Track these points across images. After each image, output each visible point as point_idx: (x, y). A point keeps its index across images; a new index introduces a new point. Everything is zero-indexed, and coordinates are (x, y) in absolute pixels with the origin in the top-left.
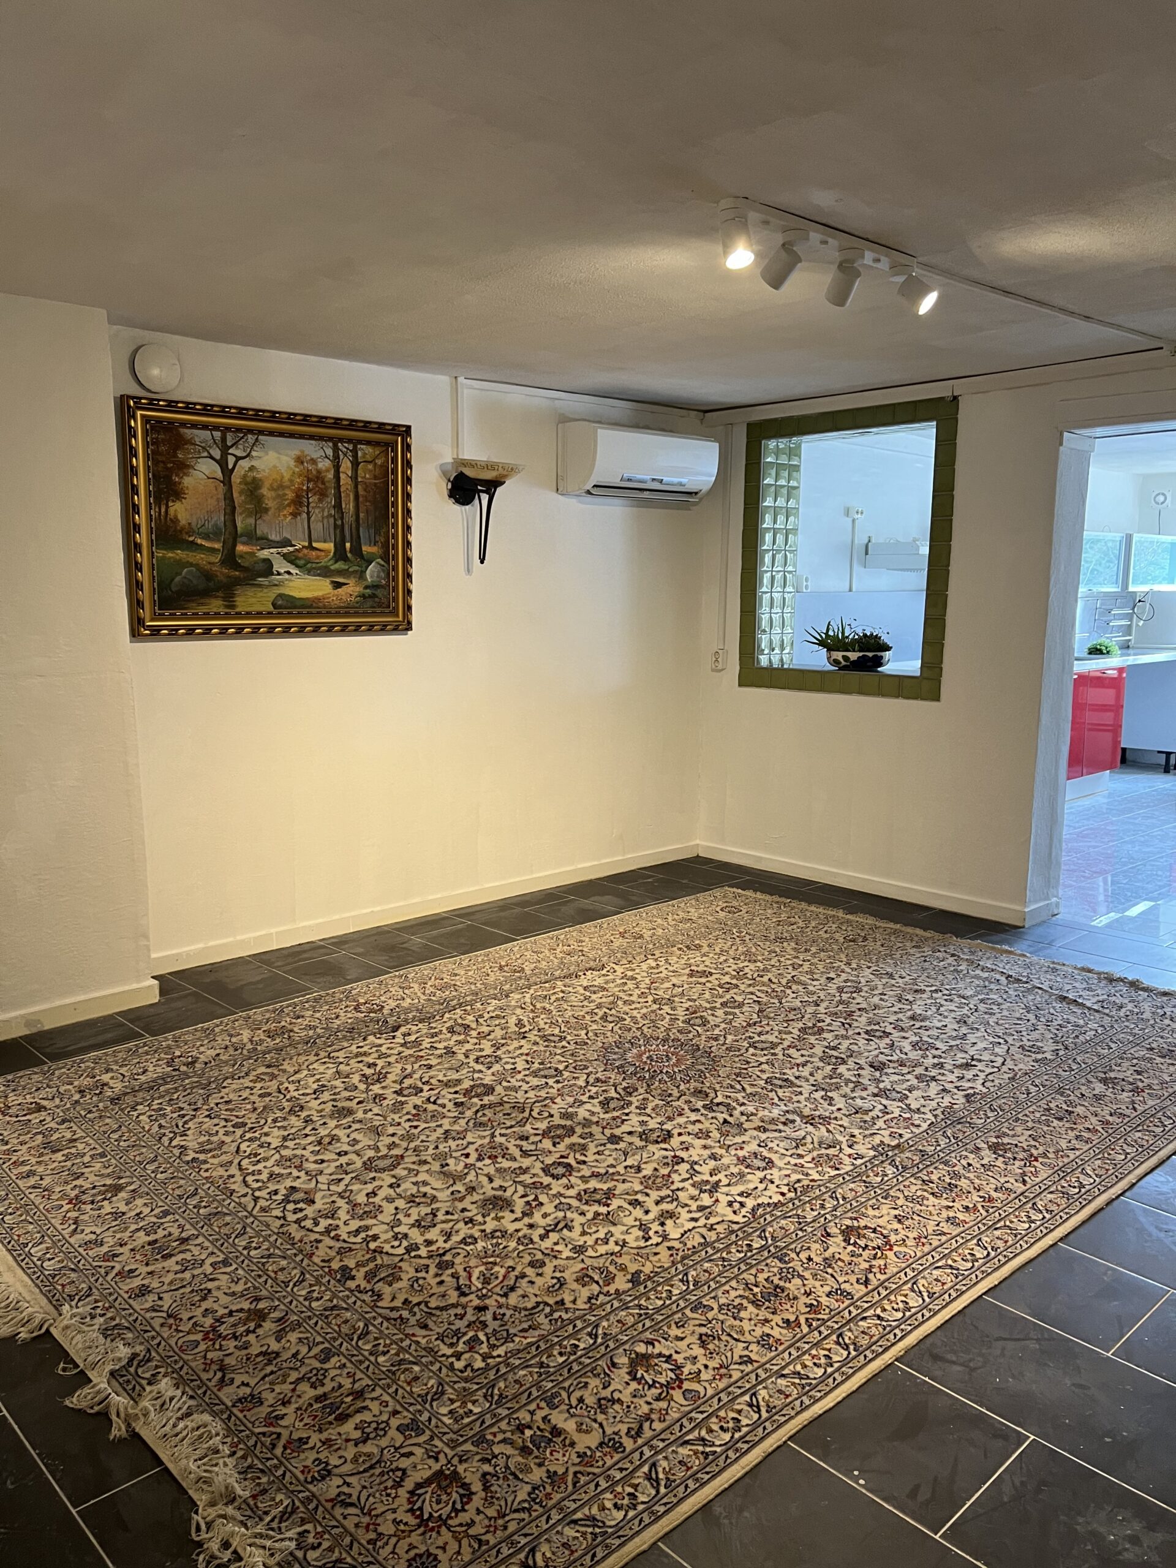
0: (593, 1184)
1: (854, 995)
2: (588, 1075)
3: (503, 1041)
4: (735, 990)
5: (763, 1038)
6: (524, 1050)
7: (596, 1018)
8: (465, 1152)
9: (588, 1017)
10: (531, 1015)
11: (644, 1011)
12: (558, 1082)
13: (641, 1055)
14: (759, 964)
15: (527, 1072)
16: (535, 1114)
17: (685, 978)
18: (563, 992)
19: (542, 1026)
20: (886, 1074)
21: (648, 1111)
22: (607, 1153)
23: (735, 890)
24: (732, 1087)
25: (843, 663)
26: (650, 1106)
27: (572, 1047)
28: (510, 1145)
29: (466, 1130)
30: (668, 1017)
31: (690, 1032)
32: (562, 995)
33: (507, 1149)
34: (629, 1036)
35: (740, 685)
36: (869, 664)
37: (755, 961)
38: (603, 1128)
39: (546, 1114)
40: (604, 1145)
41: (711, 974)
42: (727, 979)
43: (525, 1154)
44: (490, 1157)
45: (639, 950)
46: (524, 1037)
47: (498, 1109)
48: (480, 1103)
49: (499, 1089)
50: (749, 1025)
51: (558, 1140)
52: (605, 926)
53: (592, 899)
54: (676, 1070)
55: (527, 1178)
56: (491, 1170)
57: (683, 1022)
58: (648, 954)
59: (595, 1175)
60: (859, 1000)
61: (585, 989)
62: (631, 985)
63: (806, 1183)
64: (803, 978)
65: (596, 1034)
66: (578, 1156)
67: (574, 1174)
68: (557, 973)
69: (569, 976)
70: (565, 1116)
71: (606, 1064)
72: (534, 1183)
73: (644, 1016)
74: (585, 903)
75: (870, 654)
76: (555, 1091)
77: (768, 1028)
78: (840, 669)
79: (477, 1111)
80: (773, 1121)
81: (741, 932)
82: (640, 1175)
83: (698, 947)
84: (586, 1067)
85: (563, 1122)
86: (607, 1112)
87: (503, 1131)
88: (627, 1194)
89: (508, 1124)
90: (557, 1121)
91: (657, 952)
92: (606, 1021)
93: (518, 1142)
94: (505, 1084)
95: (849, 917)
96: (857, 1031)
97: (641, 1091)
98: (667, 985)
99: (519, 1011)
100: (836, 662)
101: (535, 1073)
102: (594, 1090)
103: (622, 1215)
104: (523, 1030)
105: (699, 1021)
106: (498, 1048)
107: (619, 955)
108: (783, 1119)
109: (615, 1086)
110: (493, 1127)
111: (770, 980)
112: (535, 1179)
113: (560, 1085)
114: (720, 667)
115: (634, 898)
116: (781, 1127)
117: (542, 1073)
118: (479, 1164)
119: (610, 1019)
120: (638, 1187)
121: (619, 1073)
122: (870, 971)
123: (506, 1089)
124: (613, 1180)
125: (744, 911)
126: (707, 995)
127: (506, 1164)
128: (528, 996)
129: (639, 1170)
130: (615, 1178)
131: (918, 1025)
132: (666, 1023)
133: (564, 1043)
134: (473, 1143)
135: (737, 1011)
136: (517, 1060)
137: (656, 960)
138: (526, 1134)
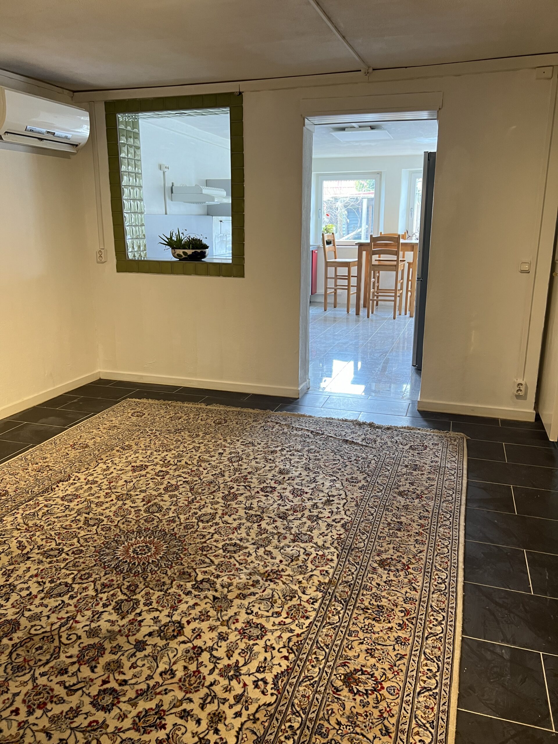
0: (143, 705)
1: (240, 462)
2: (94, 582)
3: (12, 567)
4: (168, 476)
5: (203, 511)
6: (33, 572)
7: (81, 524)
8: (13, 708)
9: (74, 526)
10: (28, 534)
11: (113, 509)
12: (71, 597)
13: (127, 551)
14: (173, 452)
15: (42, 595)
16: (64, 640)
17: (130, 474)
18: (46, 506)
19: (40, 543)
20: (290, 521)
21: (155, 605)
22: (140, 663)
23: (134, 400)
24: (204, 562)
25: (184, 256)
26: (154, 598)
27: (71, 558)
28: (53, 685)
29: (6, 680)
30: (133, 510)
31: (153, 519)
32: (46, 509)
33: (52, 690)
34: (112, 534)
35: (118, 271)
36: (199, 257)
37: (170, 450)
38: (127, 636)
39: (74, 637)
40: (134, 655)
41: (147, 466)
42: (158, 468)
43: (71, 690)
44: (39, 707)
45: (90, 457)
46: (29, 558)
47: (29, 645)
48: (10, 643)
49: (24, 622)
50: (189, 503)
51: (93, 663)
52: (58, 441)
53: (41, 421)
54: (158, 557)
55: (81, 721)
56: (44, 722)
57: (145, 511)
58: (98, 459)
59: (140, 694)
60: (245, 466)
61: (62, 499)
62: (95, 488)
63: (295, 639)
64: (205, 457)
65: (86, 540)
66: (118, 677)
67: (123, 699)
68: (36, 490)
69: (46, 491)
70: (93, 633)
71: (104, 568)
72: (90, 725)
73: (116, 514)
74: (36, 425)
75: (199, 251)
76: (72, 608)
77: (203, 503)
78: (180, 260)
79: (11, 653)
80: (246, 586)
81: (152, 430)
82: (176, 680)
83: (130, 447)
84: (90, 576)
85: (91, 641)
86: (123, 618)
87: (42, 670)
88: (174, 706)
89: (44, 659)
90: (86, 641)
91: (103, 457)
92: (89, 525)
93: (60, 678)
94: (27, 614)
95: (209, 407)
96: (256, 490)
97: (141, 586)
98: (121, 483)
99: (16, 533)
100: (179, 256)
101: (49, 595)
102: (104, 596)
103: (179, 733)
104: (25, 552)
105: (155, 508)
106: (9, 576)
107: (77, 464)
108: (251, 583)
109: (119, 587)
110: (31, 668)
111: (186, 463)
112: (91, 719)
113: (75, 600)
114: (103, 260)
115: (70, 416)
116: (252, 590)
117: (55, 592)
118: (32, 719)
119: (91, 522)
120: (180, 695)
121: (117, 574)
122: (239, 443)
123: (30, 619)
124: (157, 694)
125: (146, 414)
126: (152, 485)
127: (56, 709)
128: (19, 516)
129: (173, 674)
130: (158, 691)
131: (287, 477)
132: (132, 516)
133: (64, 555)
134: (18, 694)
135: (176, 493)
136: (30, 583)
137: (105, 463)
138: (63, 666)
